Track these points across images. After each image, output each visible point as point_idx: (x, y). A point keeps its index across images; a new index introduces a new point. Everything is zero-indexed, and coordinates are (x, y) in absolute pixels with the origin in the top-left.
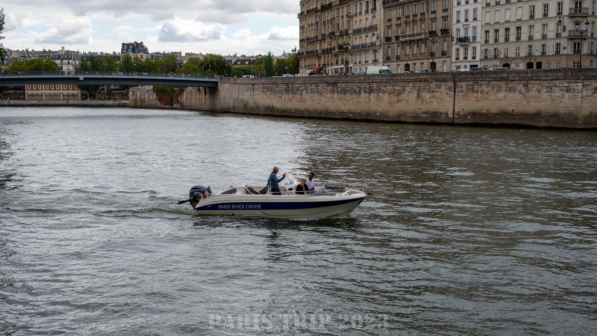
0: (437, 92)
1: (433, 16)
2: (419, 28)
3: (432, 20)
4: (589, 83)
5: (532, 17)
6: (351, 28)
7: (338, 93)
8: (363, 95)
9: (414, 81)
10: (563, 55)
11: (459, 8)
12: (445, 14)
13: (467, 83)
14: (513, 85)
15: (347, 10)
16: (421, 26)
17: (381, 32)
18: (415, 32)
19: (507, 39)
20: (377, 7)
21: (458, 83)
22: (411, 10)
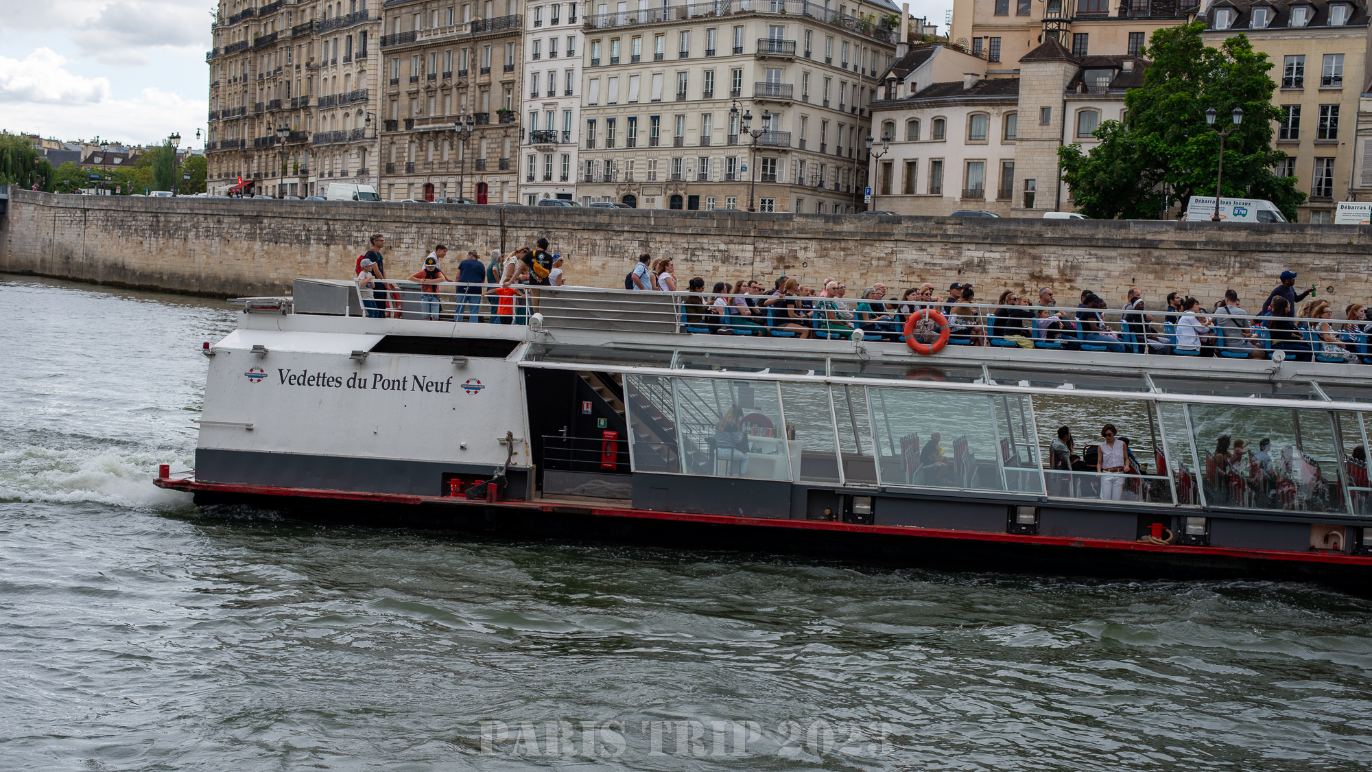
1: (484, 79)
2: (455, 103)
3: (483, 89)
4: (766, 245)
5: (681, 97)
6: (315, 95)
7: (263, 241)
8: (314, 247)
9: (419, 222)
10: (741, 183)
11: (537, 66)
12: (509, 77)
13: (529, 233)
14: (619, 242)
15: (309, 52)
16: (459, 101)
17: (376, 106)
18: (447, 114)
19: (631, 142)
20: (369, 52)
21: (509, 230)
22: (439, 63)
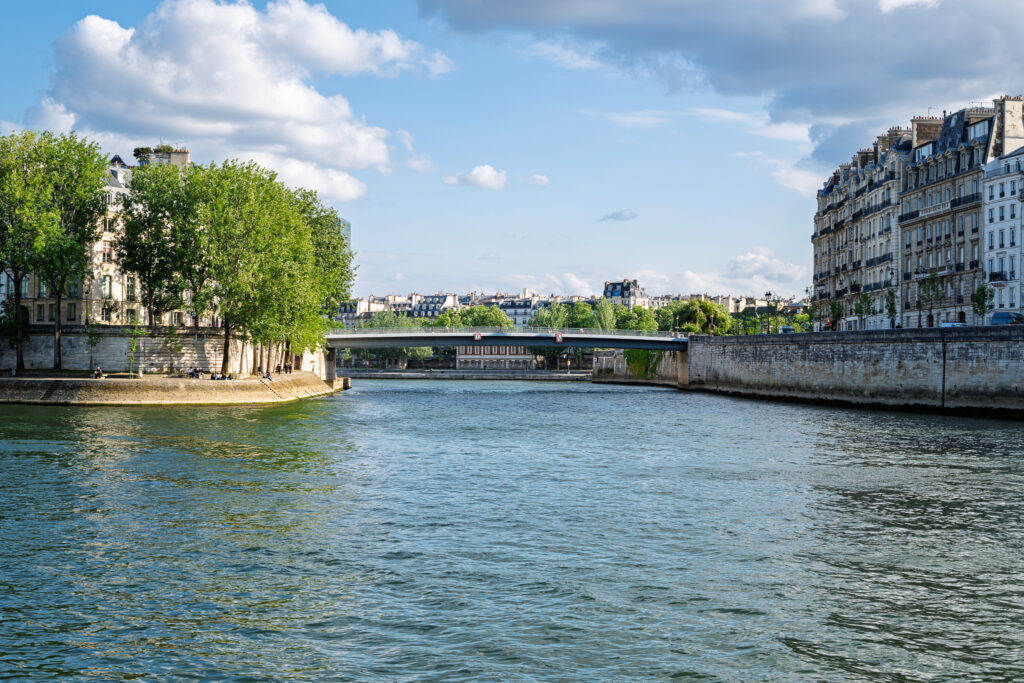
0: (923, 358)
1: (959, 239)
3: (960, 246)
6: (864, 259)
7: (810, 361)
11: (992, 227)
12: (975, 236)
13: (960, 346)
14: (1016, 349)
15: (860, 230)
16: (946, 256)
17: (896, 264)
18: (939, 265)
20: (893, 227)
21: (948, 344)
22: (934, 231)
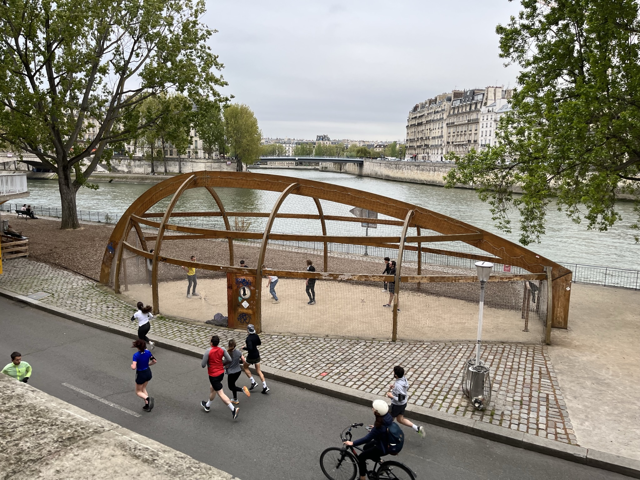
1: (470, 133)
2: (463, 138)
3: (470, 135)
8: (431, 172)
12: (476, 132)
17: (445, 139)
22: (460, 129)
